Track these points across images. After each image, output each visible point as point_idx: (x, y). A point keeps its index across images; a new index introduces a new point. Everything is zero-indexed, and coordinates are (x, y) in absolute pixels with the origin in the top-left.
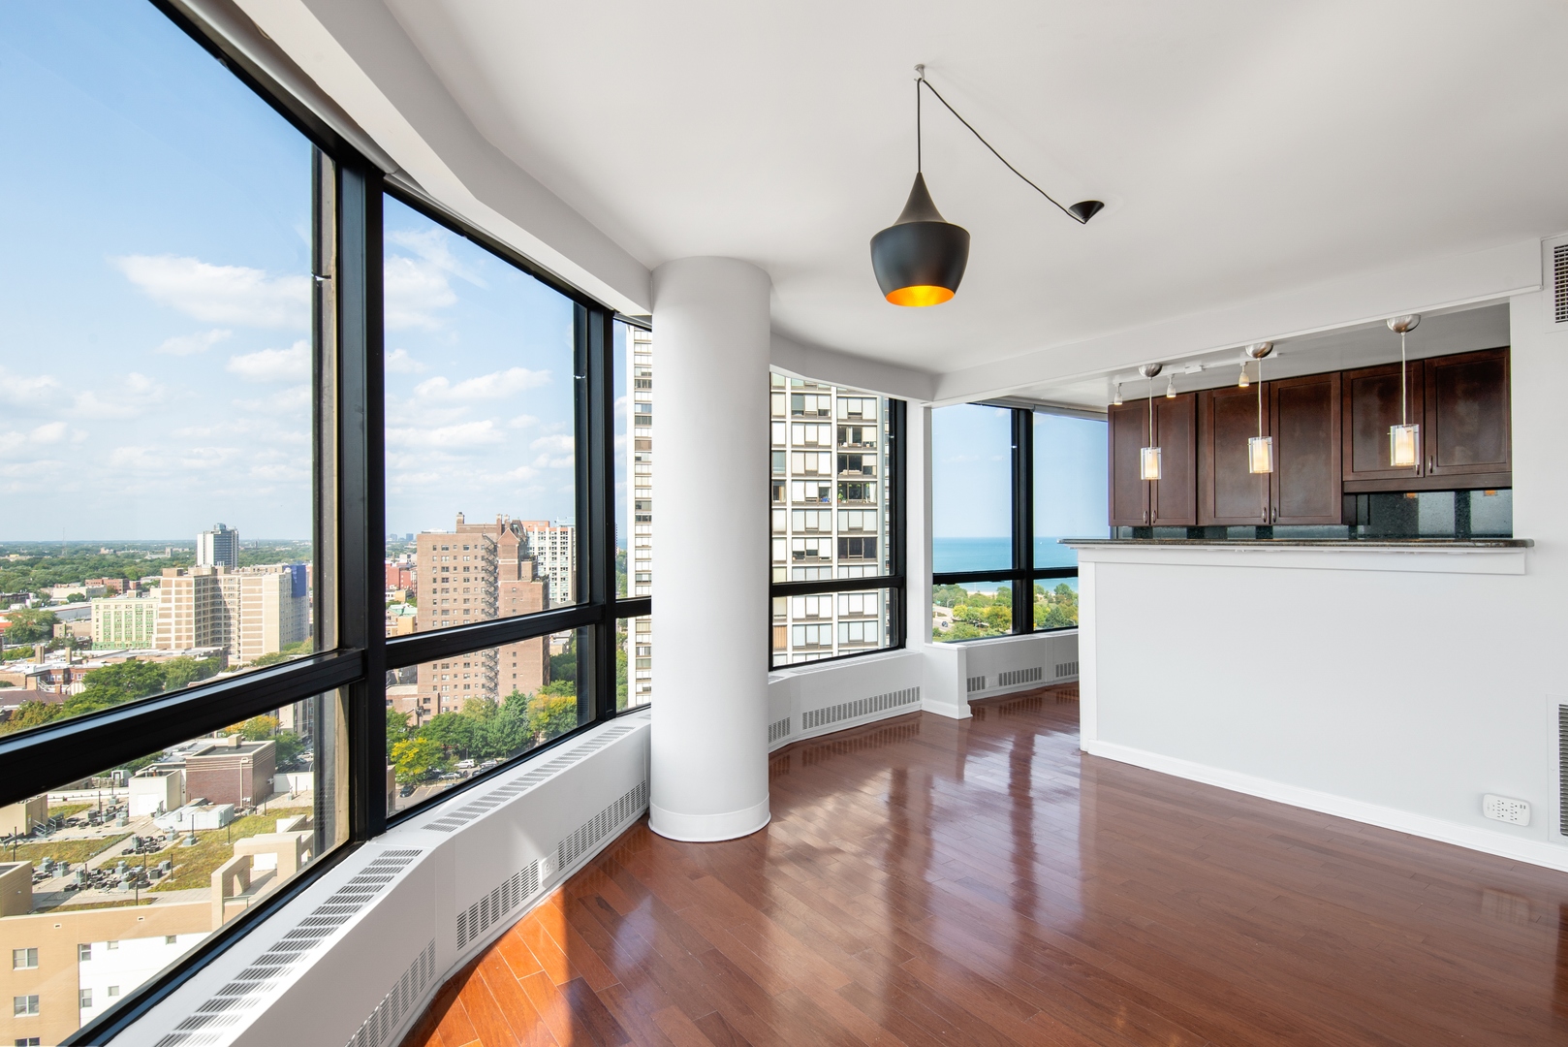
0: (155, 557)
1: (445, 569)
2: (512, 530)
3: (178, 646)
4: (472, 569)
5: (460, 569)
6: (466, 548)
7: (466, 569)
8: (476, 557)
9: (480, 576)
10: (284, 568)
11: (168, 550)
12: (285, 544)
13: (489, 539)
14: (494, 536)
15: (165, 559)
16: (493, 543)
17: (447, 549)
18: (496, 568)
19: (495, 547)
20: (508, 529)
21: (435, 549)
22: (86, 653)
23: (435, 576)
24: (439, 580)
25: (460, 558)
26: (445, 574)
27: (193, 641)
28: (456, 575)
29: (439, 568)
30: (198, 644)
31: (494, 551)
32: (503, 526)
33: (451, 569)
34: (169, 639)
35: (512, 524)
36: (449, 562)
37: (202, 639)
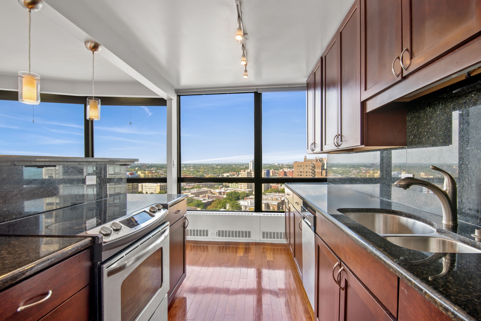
0: (242, 167)
1: (301, 172)
2: (320, 161)
3: (244, 188)
4: (308, 172)
5: (305, 172)
6: (307, 166)
7: (307, 172)
8: (309, 169)
9: (310, 174)
10: (265, 170)
11: (245, 166)
12: (268, 164)
13: (313, 164)
14: (314, 163)
15: (244, 168)
16: (314, 165)
17: (301, 166)
18: (315, 172)
19: (315, 166)
20: (318, 160)
21: (298, 166)
22: (228, 188)
23: (298, 174)
24: (299, 175)
25: (305, 169)
26: (301, 174)
27: (247, 188)
28: (304, 174)
29: (299, 172)
30: (248, 188)
31: (314, 167)
32: (317, 159)
33: (303, 172)
34: (242, 187)
35: (320, 159)
36: (302, 170)
37: (248, 187)
